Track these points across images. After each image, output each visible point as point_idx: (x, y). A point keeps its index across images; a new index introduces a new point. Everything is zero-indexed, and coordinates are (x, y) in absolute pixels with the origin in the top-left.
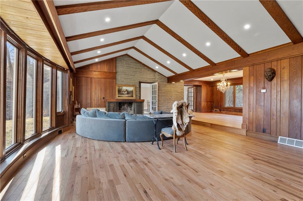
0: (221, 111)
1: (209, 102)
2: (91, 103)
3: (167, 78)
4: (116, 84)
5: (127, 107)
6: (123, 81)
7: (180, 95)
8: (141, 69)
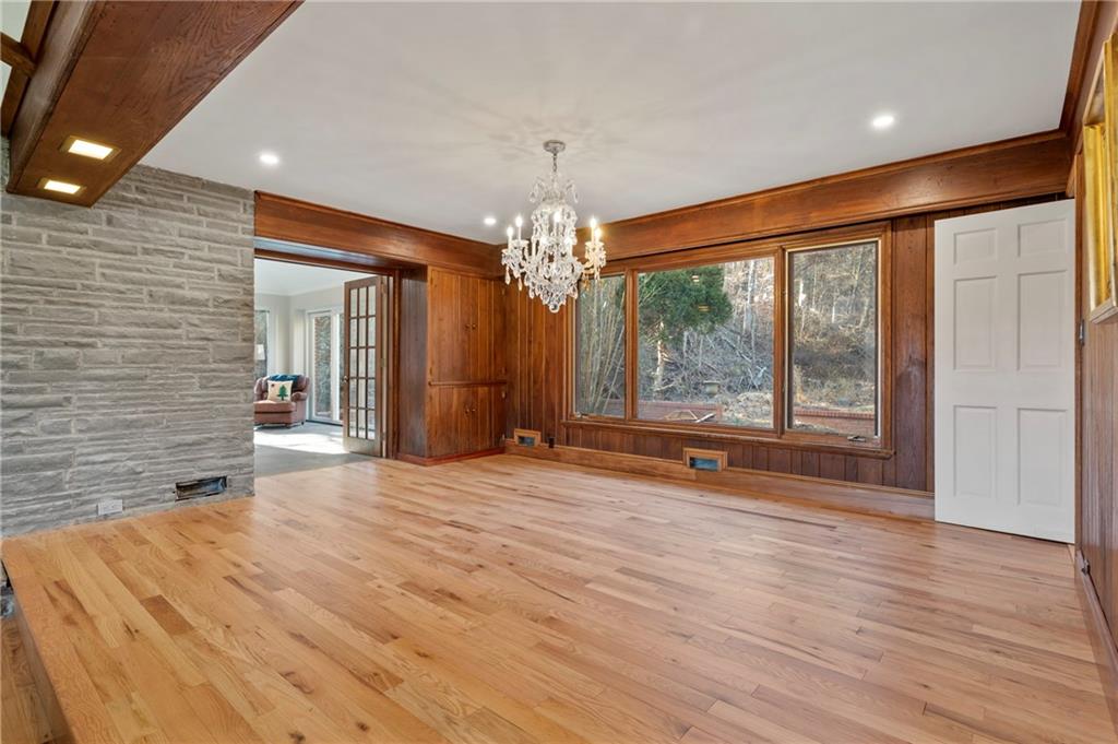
0: (551, 446)
1: (483, 384)
7: (208, 331)
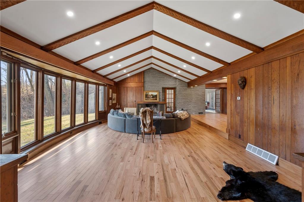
2: (127, 104)
3: (187, 84)
4: (144, 90)
5: (154, 107)
6: (149, 88)
8: (164, 77)
